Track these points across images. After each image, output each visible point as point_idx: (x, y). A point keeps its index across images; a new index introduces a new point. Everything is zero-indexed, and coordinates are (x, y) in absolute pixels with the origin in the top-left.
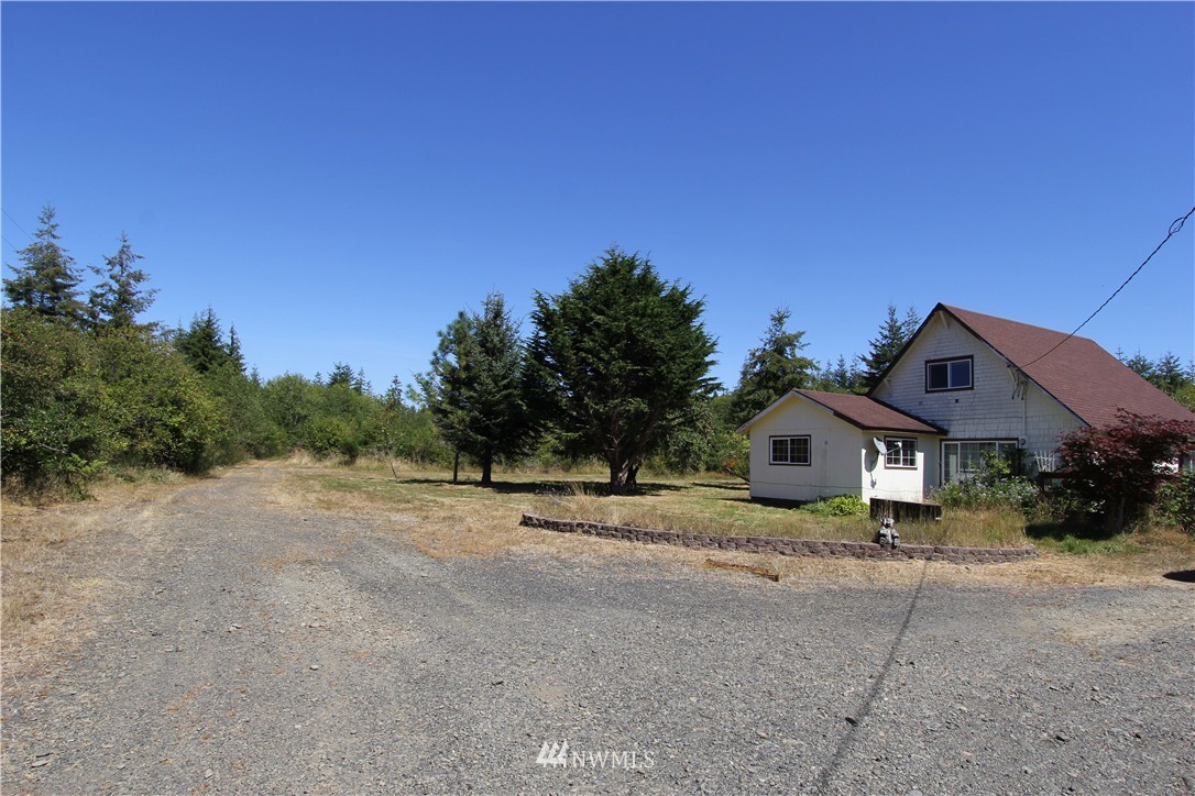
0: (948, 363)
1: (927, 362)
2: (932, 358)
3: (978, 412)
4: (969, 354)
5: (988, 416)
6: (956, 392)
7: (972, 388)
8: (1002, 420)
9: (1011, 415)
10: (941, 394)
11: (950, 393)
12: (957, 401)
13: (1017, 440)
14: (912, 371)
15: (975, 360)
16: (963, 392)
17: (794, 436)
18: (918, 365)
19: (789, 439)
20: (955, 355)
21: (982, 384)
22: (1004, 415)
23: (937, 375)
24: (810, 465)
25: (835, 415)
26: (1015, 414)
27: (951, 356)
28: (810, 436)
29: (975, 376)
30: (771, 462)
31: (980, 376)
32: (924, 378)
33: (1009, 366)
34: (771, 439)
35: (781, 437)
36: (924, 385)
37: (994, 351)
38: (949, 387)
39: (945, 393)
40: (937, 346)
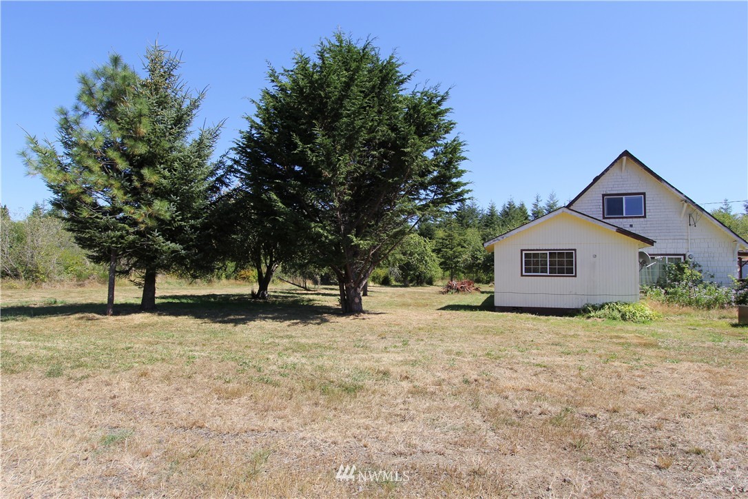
0: (624, 197)
1: (604, 195)
2: (609, 193)
3: (650, 234)
4: (642, 191)
5: (659, 237)
6: (631, 219)
7: (645, 217)
8: (670, 241)
9: (678, 237)
10: (617, 220)
11: (626, 219)
12: (631, 225)
13: (684, 255)
14: (590, 202)
15: (647, 196)
16: (636, 219)
17: (554, 250)
18: (595, 197)
19: (548, 252)
20: (630, 192)
21: (653, 214)
22: (672, 237)
23: (613, 206)
24: (575, 276)
25: (617, 231)
26: (681, 237)
27: (625, 192)
28: (575, 250)
29: (647, 208)
30: (524, 273)
31: (651, 208)
32: (601, 207)
33: (686, 202)
34: (524, 252)
35: (537, 250)
36: (601, 212)
37: (674, 190)
38: (624, 215)
39: (621, 220)
40: (613, 183)
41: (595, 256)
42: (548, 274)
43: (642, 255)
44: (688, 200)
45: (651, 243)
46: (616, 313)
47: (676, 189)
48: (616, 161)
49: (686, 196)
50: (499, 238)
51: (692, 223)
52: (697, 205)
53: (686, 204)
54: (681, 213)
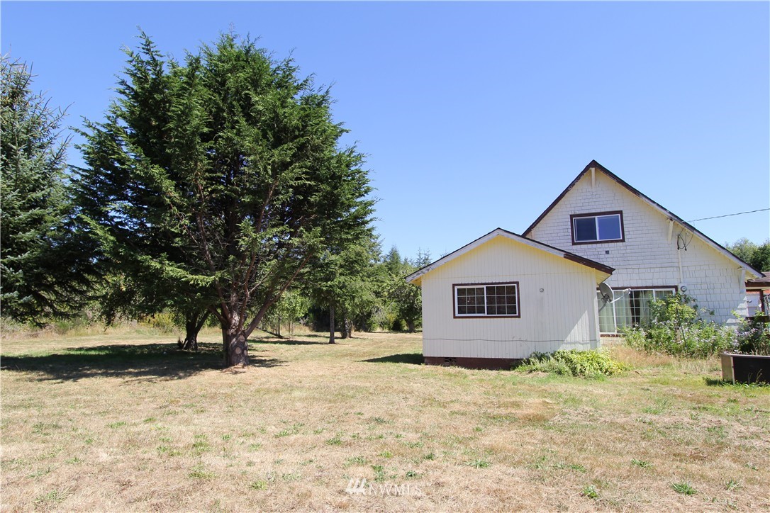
0: (596, 217)
1: (572, 216)
2: (578, 213)
3: (631, 262)
4: (619, 209)
5: (643, 266)
6: (606, 245)
7: (623, 240)
8: (657, 270)
9: (666, 265)
10: (590, 246)
11: (599, 245)
12: (607, 252)
13: (676, 287)
14: (556, 224)
15: (624, 215)
16: (613, 244)
17: (492, 284)
18: (561, 220)
19: (485, 286)
20: (603, 210)
21: (633, 236)
22: (659, 265)
23: (584, 228)
24: (519, 317)
25: (565, 257)
26: (670, 264)
27: (598, 211)
28: (517, 283)
29: (625, 230)
30: (457, 314)
31: (630, 229)
32: (570, 231)
33: (671, 220)
34: (456, 288)
35: (472, 284)
36: (571, 237)
37: (655, 205)
38: (598, 240)
39: (594, 245)
40: (583, 201)
41: (542, 290)
42: (486, 314)
43: (602, 287)
44: (673, 217)
45: (610, 271)
46: (562, 365)
47: (658, 205)
48: (582, 174)
49: (670, 213)
50: (424, 270)
51: (682, 245)
52: (686, 223)
53: (672, 223)
54: (667, 234)
